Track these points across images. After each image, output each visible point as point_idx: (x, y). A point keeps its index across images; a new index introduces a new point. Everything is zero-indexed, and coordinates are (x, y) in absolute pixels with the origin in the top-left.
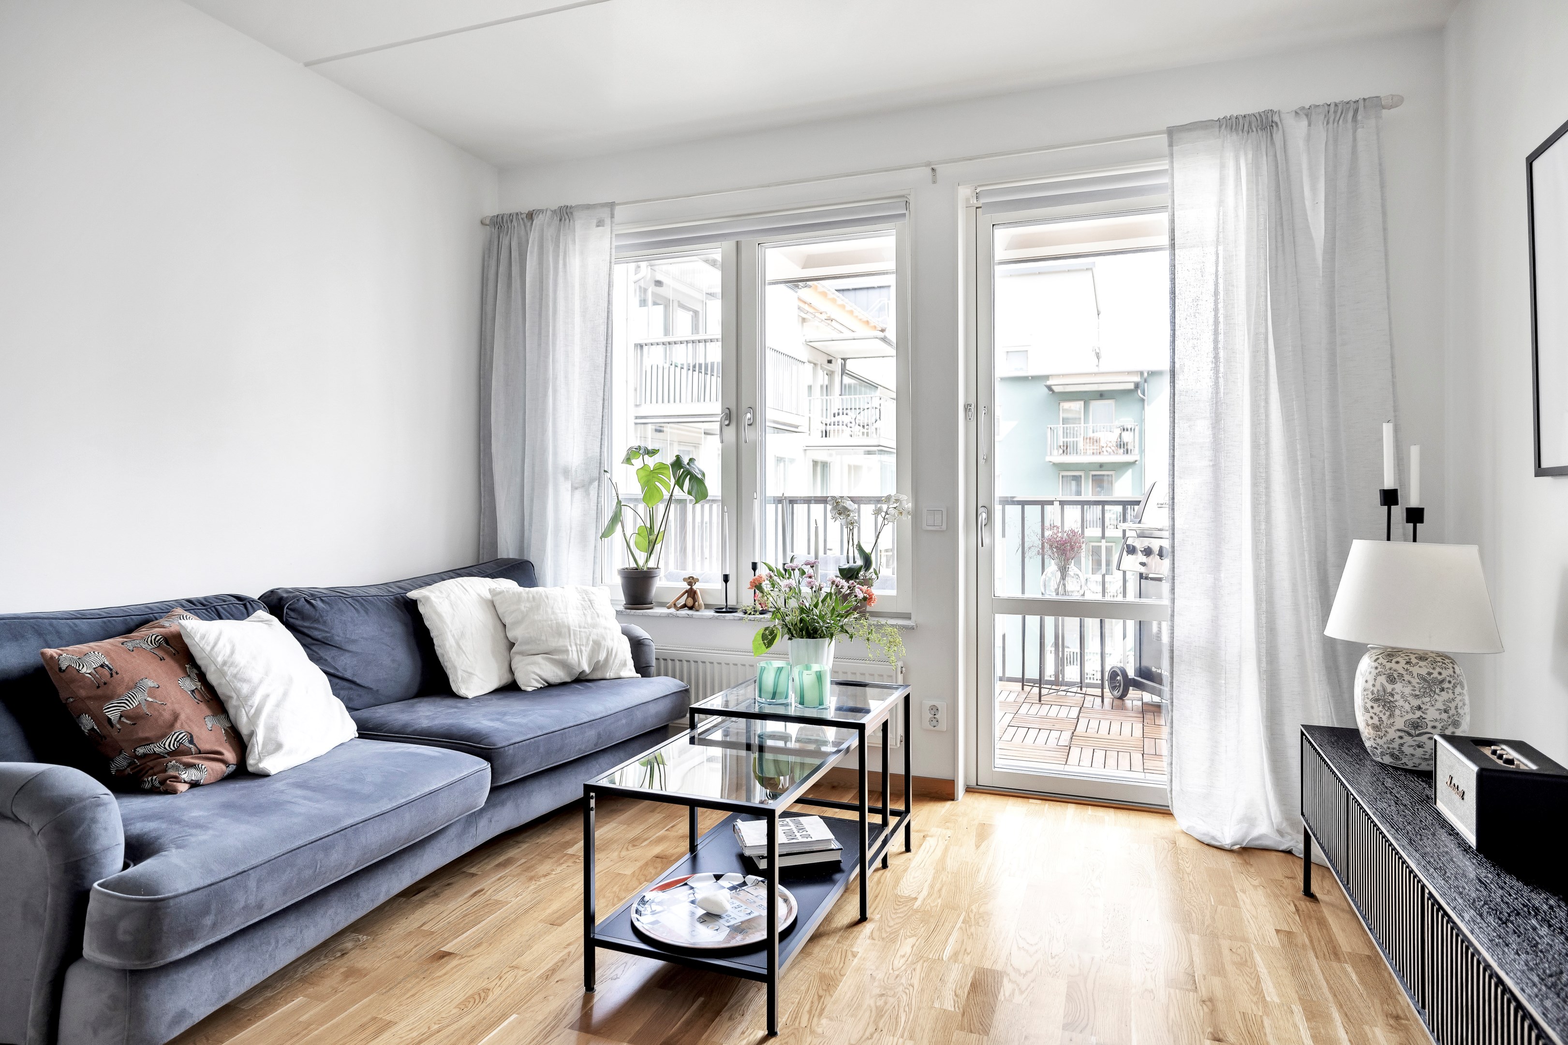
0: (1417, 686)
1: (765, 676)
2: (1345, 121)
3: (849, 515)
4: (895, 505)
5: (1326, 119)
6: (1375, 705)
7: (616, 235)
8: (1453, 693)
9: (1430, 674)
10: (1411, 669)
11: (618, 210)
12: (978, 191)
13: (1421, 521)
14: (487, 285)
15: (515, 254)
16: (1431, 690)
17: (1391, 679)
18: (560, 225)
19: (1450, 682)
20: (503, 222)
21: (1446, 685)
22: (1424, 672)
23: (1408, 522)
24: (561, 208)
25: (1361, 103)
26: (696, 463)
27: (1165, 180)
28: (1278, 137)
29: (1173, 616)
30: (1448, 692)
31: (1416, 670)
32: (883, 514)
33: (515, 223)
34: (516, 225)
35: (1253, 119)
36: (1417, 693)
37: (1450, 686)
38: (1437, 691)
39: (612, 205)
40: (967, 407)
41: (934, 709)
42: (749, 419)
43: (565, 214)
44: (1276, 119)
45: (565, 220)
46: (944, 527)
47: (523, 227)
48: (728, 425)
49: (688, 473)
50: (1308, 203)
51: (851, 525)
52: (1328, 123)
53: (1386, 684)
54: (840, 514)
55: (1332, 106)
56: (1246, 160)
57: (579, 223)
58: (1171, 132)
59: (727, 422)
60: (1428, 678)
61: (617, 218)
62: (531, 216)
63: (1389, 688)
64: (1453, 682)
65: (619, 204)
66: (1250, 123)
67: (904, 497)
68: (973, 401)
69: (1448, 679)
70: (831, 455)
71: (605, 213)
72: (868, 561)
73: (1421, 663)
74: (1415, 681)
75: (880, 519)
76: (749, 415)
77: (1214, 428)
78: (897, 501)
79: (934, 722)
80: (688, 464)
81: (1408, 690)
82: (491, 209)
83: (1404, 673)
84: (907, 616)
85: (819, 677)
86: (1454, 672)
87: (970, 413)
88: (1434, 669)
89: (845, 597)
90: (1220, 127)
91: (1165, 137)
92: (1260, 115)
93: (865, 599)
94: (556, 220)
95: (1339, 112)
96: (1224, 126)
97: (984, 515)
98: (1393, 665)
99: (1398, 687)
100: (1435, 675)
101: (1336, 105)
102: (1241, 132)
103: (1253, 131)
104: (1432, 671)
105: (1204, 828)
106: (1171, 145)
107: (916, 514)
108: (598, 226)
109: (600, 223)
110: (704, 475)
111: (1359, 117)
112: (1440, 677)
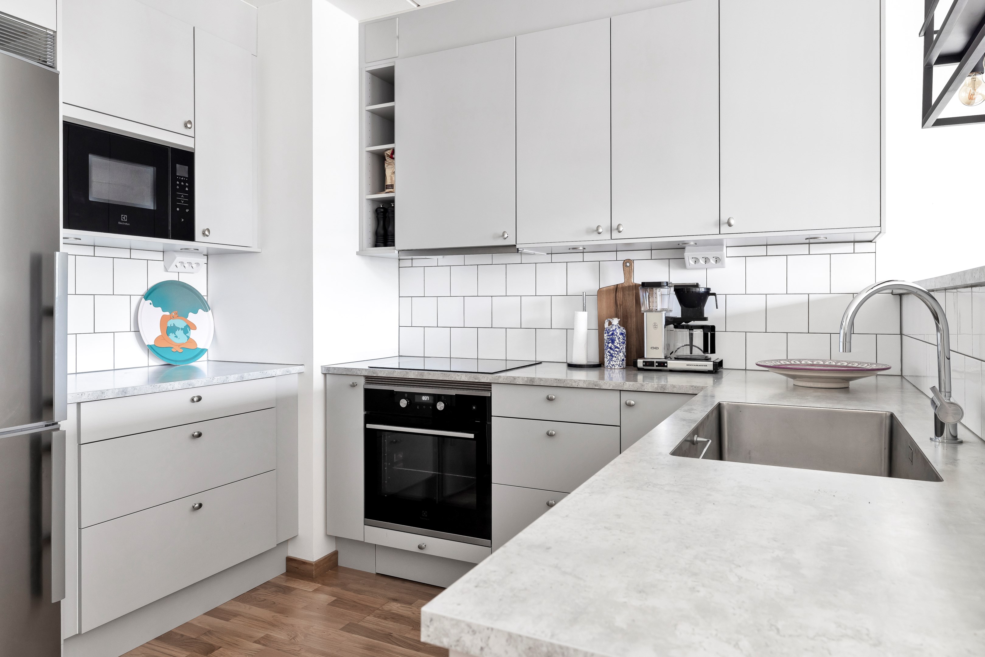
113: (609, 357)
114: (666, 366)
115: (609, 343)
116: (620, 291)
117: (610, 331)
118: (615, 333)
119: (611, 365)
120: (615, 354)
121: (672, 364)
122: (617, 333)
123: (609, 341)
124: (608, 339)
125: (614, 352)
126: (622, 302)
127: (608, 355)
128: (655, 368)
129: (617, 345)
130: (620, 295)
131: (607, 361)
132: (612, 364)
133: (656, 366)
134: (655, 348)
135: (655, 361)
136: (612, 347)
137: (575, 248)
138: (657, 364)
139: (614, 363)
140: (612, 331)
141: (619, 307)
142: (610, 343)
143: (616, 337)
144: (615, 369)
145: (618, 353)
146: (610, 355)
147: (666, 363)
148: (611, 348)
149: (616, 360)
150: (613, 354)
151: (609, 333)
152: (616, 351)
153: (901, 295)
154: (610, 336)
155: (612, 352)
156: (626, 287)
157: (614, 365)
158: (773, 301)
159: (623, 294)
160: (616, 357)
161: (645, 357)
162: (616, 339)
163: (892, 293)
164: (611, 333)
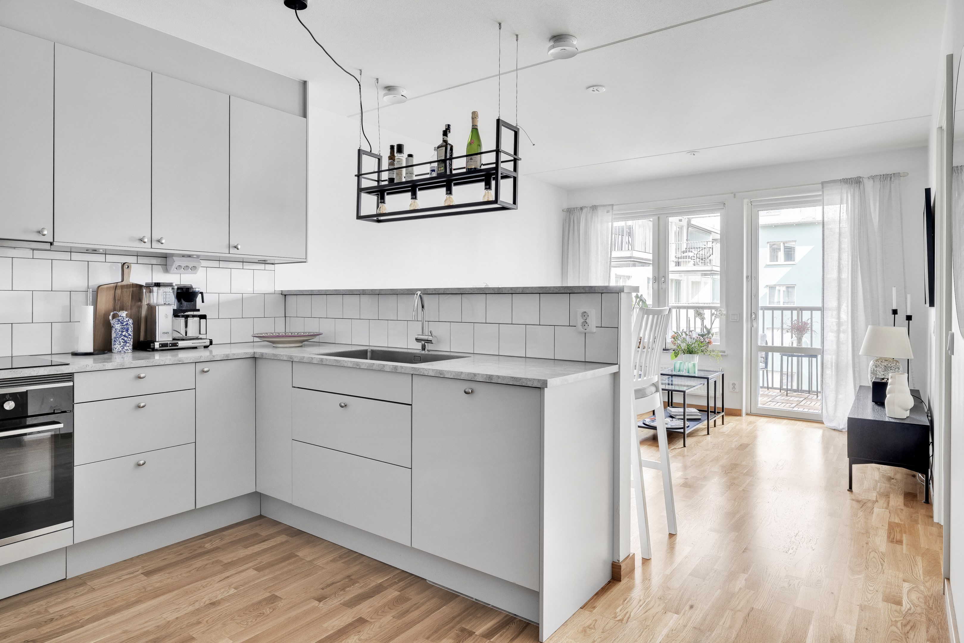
0: (883, 368)
1: (676, 365)
2: (887, 181)
3: (702, 316)
4: (719, 312)
5: (880, 180)
6: (872, 375)
7: (614, 214)
8: (895, 371)
9: (887, 365)
10: (882, 363)
11: (614, 207)
12: (751, 200)
13: (911, 320)
14: (565, 233)
15: (576, 222)
16: (887, 370)
17: (876, 367)
18: (593, 212)
19: (894, 367)
20: (571, 211)
21: (892, 368)
22: (885, 364)
23: (906, 320)
24: (593, 206)
25: (893, 175)
26: (643, 296)
27: (821, 198)
28: (862, 187)
29: (823, 352)
30: (893, 370)
31: (883, 364)
32: (715, 315)
33: (575, 211)
34: (576, 212)
35: (853, 179)
36: (883, 370)
37: (894, 368)
38: (889, 370)
39: (612, 205)
40: (747, 277)
41: (734, 384)
42: (663, 280)
43: (594, 208)
44: (861, 180)
45: (595, 210)
46: (738, 320)
47: (578, 212)
48: (655, 282)
49: (641, 300)
50: (872, 210)
51: (703, 319)
52: (881, 182)
53: (875, 368)
54: (698, 315)
55: (882, 176)
56: (851, 194)
57: (600, 211)
58: (823, 183)
59: (655, 281)
60: (887, 366)
61: (614, 209)
62: (581, 209)
63: (875, 369)
64: (895, 367)
65: (615, 205)
66: (852, 182)
67: (723, 309)
68: (750, 275)
69: (893, 366)
70: (681, 276)
71: (610, 208)
72: (709, 332)
73: (885, 362)
74: (883, 367)
75: (713, 317)
76: (663, 279)
77: (838, 286)
78: (720, 311)
79: (734, 388)
80: (640, 297)
81: (880, 370)
82: (565, 206)
83: (880, 365)
84: (724, 352)
85: (694, 365)
86: (896, 365)
87: (749, 279)
88: (889, 363)
89: (702, 342)
90: (841, 182)
91: (820, 185)
92: (855, 179)
93: (709, 342)
94: (591, 210)
95: (885, 178)
96: (842, 182)
97: (754, 316)
98: (877, 363)
99: (878, 369)
100: (889, 365)
101: (883, 175)
102: (848, 184)
103: (853, 184)
104: (888, 364)
105: (833, 425)
106: (823, 188)
107: (727, 316)
108: (607, 213)
109: (608, 212)
110: (646, 301)
111: (892, 180)
112: (890, 366)
113: (122, 344)
114: (178, 346)
115: (122, 332)
116: (119, 289)
117: (124, 322)
118: (129, 323)
119: (124, 350)
120: (128, 340)
121: (181, 344)
122: (130, 323)
123: (123, 330)
124: (122, 328)
125: (127, 339)
126: (120, 297)
127: (121, 342)
128: (169, 348)
129: (130, 333)
130: (119, 291)
131: (121, 347)
132: (126, 349)
133: (170, 346)
134: (166, 333)
135: (169, 343)
136: (126, 335)
137: (95, 250)
138: (170, 345)
139: (128, 348)
140: (126, 321)
141: (117, 302)
142: (124, 331)
143: (129, 326)
144: (128, 352)
145: (130, 339)
146: (124, 341)
147: (178, 343)
148: (124, 336)
149: (129, 345)
150: (127, 341)
151: (123, 323)
152: (130, 338)
153: (285, 295)
154: (124, 326)
155: (126, 339)
156: (125, 285)
157: (127, 349)
158: (223, 297)
159: (121, 291)
160: (129, 343)
161: (157, 341)
162: (130, 328)
163: (282, 294)
164: (125, 323)
